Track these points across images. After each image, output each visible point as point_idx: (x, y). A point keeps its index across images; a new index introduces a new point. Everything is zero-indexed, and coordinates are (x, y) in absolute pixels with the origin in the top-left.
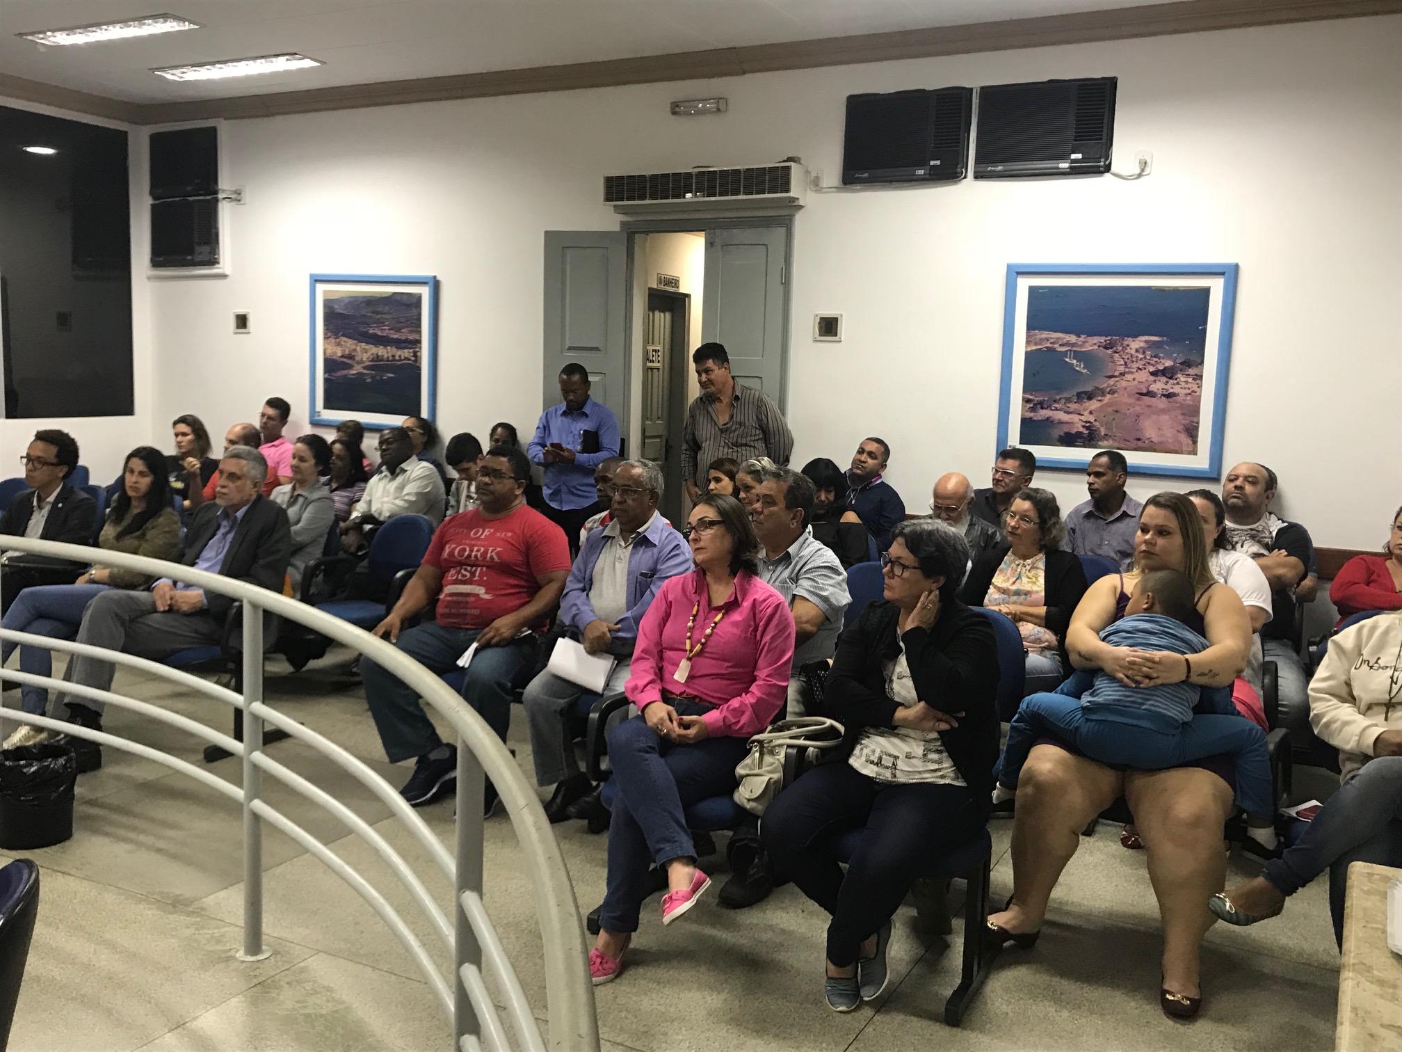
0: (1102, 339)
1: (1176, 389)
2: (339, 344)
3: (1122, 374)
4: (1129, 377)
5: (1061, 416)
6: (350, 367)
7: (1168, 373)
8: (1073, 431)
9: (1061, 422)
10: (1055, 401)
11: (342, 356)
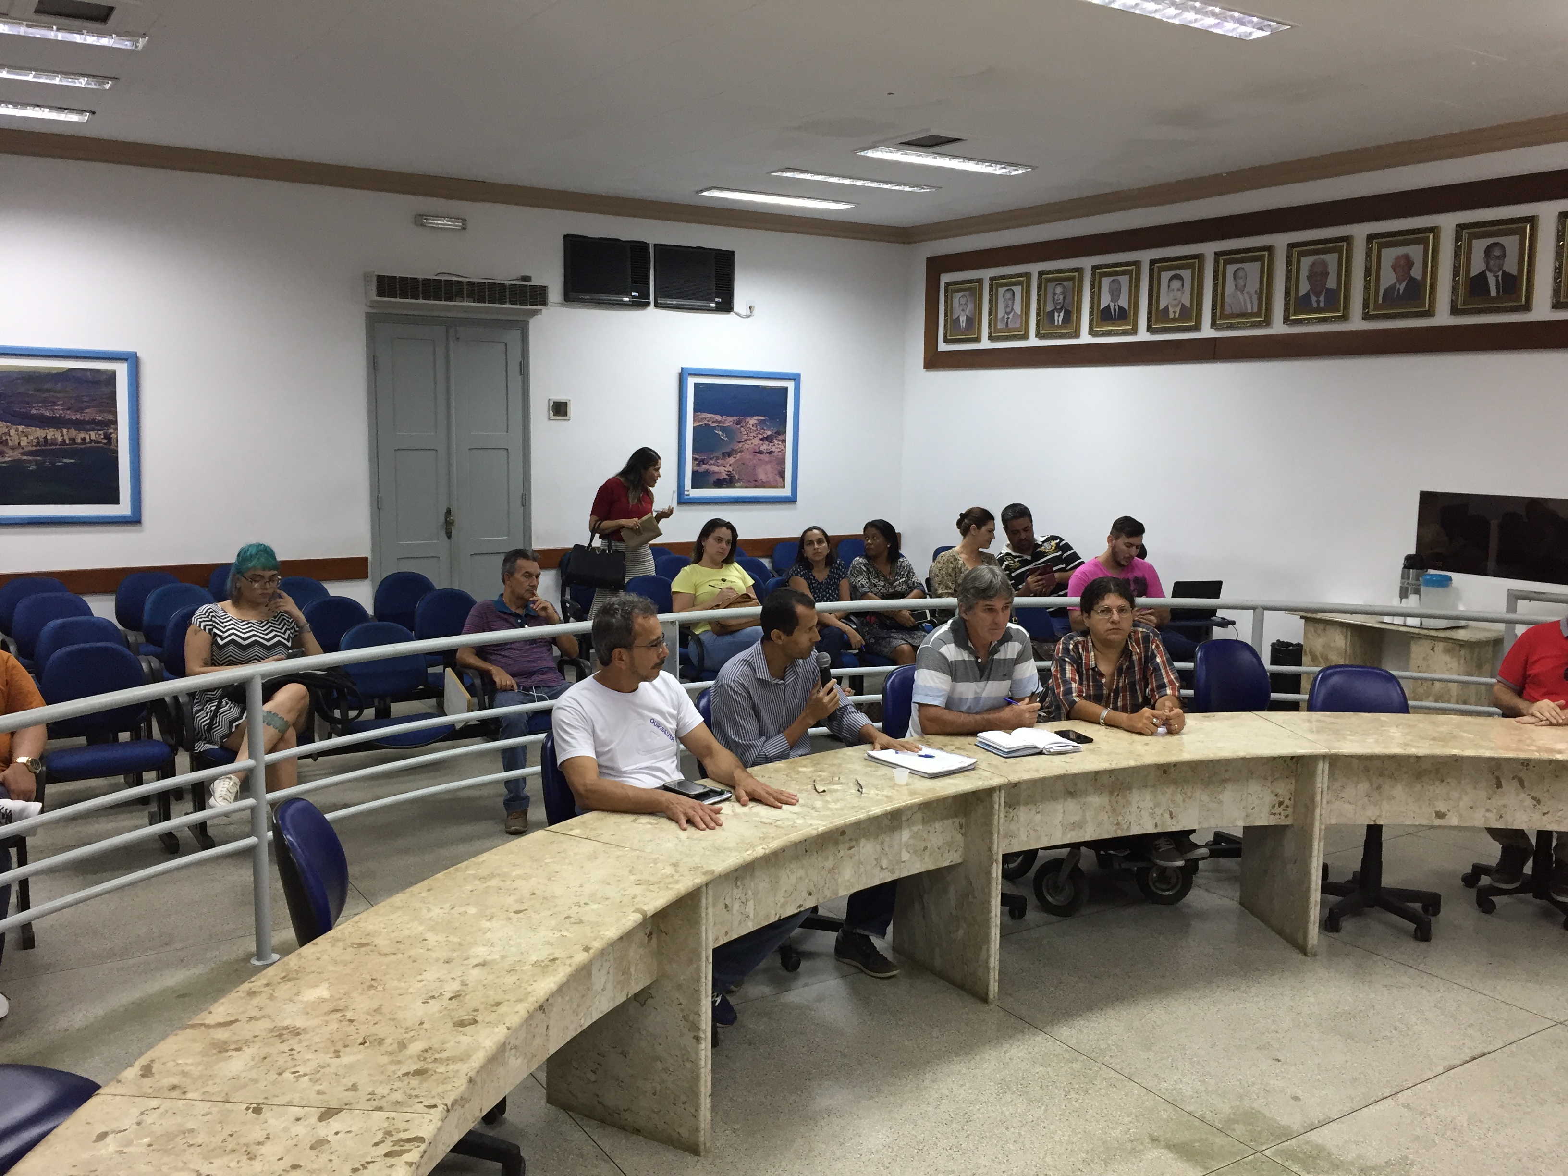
0: (735, 418)
1: (773, 449)
3: (746, 440)
4: (749, 442)
5: (714, 468)
7: (768, 439)
8: (721, 478)
9: (714, 473)
10: (711, 459)
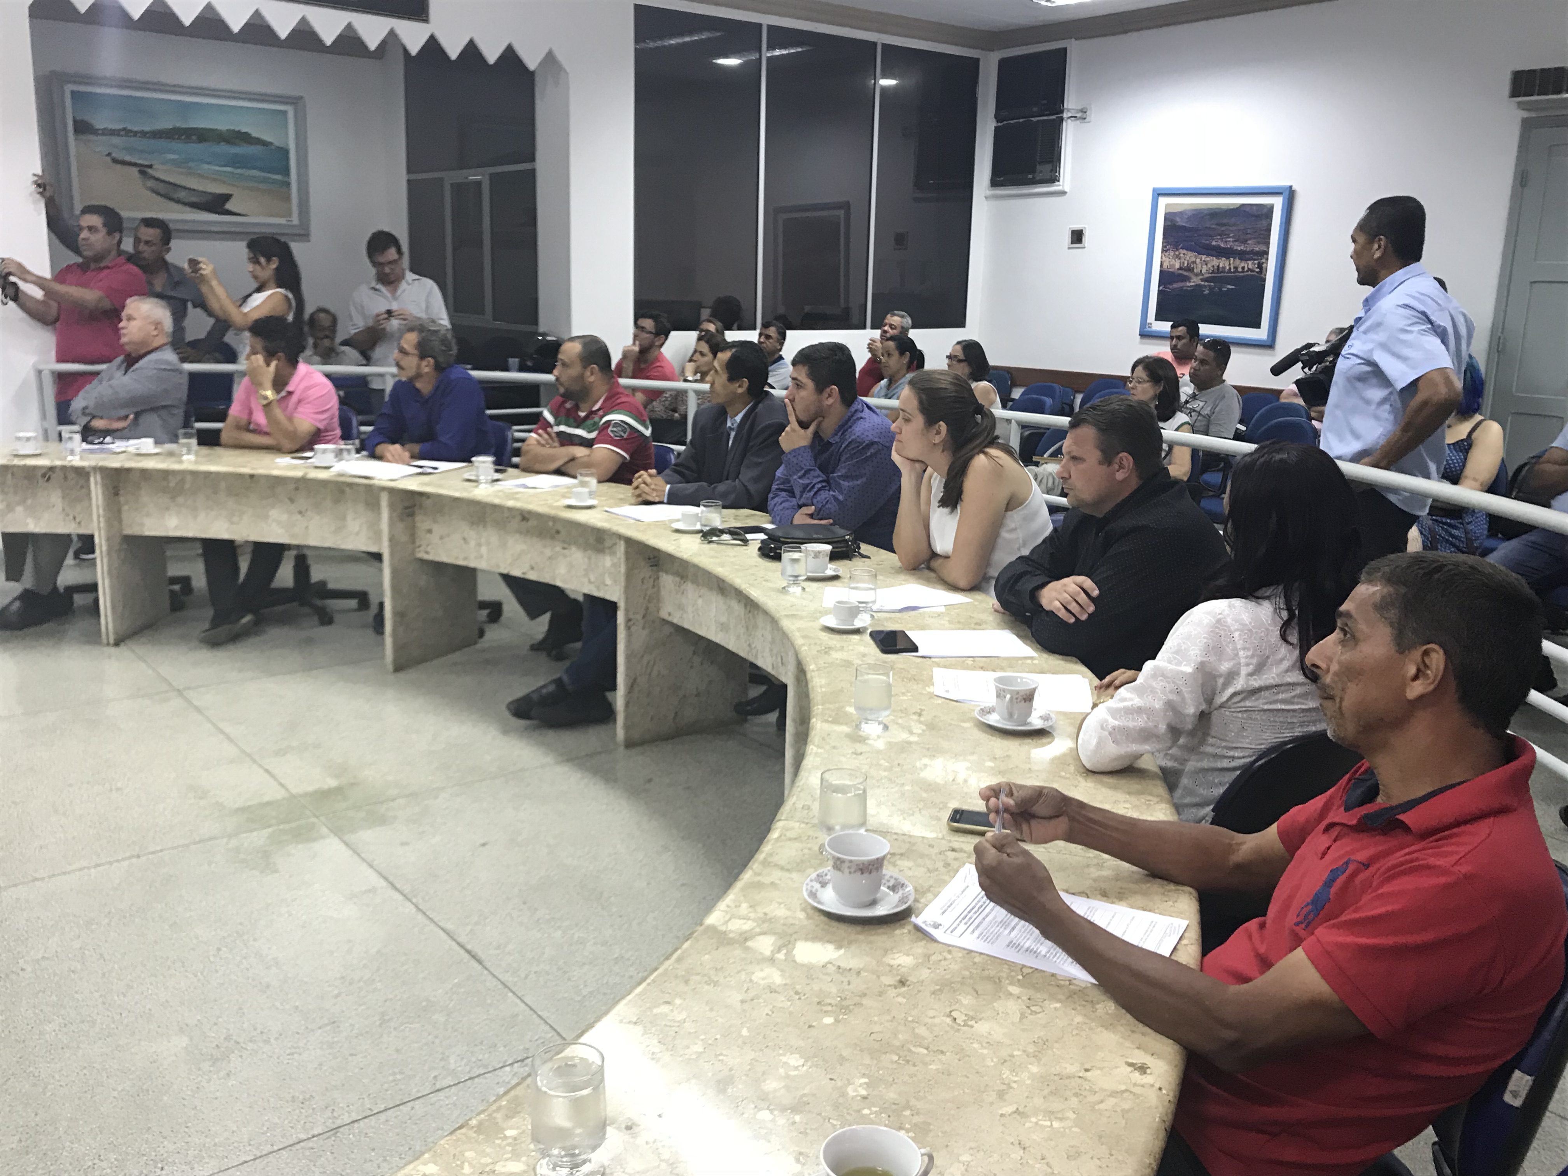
2: (1178, 257)
6: (1188, 279)
11: (1180, 269)
